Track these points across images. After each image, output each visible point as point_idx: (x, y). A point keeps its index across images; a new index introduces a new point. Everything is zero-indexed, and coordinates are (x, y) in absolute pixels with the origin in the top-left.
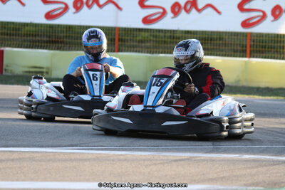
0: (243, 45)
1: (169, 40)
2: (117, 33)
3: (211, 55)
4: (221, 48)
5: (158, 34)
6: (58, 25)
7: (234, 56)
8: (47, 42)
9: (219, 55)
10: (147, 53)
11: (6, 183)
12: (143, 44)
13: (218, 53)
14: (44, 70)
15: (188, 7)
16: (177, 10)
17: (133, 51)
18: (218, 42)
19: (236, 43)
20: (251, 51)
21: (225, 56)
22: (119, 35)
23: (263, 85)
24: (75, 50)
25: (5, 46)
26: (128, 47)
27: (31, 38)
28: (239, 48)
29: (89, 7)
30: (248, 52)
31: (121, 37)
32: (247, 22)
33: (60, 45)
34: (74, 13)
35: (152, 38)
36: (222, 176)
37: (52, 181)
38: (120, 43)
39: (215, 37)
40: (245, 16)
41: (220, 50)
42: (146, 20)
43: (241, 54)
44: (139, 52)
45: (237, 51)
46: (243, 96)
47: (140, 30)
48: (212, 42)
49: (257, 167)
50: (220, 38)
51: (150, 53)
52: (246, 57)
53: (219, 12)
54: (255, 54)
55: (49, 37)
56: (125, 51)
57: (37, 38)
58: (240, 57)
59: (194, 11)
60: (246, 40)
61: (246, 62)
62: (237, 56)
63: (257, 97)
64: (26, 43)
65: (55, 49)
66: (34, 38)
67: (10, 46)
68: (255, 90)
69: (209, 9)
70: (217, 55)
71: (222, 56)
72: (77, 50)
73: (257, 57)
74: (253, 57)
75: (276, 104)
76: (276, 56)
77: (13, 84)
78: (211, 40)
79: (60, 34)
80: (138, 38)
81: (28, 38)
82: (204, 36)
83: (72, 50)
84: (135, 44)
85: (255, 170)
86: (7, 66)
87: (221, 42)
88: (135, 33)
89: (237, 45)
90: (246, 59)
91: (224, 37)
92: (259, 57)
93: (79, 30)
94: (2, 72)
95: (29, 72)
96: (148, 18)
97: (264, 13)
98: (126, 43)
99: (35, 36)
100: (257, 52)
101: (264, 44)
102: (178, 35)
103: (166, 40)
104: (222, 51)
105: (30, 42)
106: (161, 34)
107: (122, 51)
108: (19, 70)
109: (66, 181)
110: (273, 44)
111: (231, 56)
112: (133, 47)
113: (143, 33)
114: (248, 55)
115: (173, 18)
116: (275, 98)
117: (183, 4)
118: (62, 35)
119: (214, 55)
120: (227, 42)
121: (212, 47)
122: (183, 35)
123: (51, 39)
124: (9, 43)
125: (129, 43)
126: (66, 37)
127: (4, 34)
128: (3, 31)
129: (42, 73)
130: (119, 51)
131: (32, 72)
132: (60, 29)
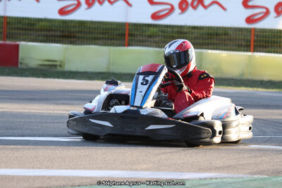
0: (247, 40)
1: (177, 35)
2: (127, 28)
3: (216, 49)
4: (226, 42)
5: (166, 29)
6: (72, 21)
7: (238, 51)
8: (60, 37)
9: (225, 50)
10: (156, 47)
11: (23, 170)
12: (152, 39)
13: (224, 47)
14: (58, 63)
15: (195, 3)
16: (184, 6)
17: (143, 46)
18: (223, 37)
20: (254, 46)
21: (230, 50)
22: (129, 30)
23: (266, 78)
24: (87, 44)
25: (20, 40)
26: (137, 41)
27: (45, 33)
28: (243, 43)
29: (101, 3)
30: (252, 47)
31: (130, 32)
32: (251, 18)
33: (73, 40)
34: (86, 9)
35: (160, 33)
36: (228, 164)
37: (66, 169)
38: (130, 38)
39: (221, 32)
40: (249, 12)
41: (225, 45)
42: (154, 16)
43: (246, 49)
44: (148, 46)
45: (241, 46)
46: (247, 88)
47: (149, 25)
48: (218, 37)
49: (262, 156)
50: (225, 34)
51: (159, 47)
52: (250, 51)
53: (224, 9)
54: (259, 49)
55: (63, 32)
56: (135, 45)
57: (51, 33)
58: (244, 51)
59: (200, 7)
60: (250, 35)
61: (250, 56)
62: (241, 51)
63: (260, 90)
64: (40, 38)
65: (68, 44)
66: (48, 33)
67: (25, 40)
68: (259, 83)
69: (215, 6)
70: (222, 50)
71: (227, 50)
72: (89, 44)
73: (260, 52)
74: (257, 51)
75: (278, 97)
76: (279, 50)
77: (27, 76)
78: (217, 35)
79: (72, 30)
80: (147, 34)
81: (43, 33)
82: (210, 31)
83: (84, 44)
84: (144, 38)
85: (260, 159)
86: (22, 59)
87: (226, 37)
88: (144, 28)
89: (241, 39)
90: (250, 54)
91: (229, 32)
92: (263, 52)
93: (91, 26)
94: (17, 65)
95: (44, 65)
96: (157, 14)
97: (267, 9)
98: (136, 38)
99: (49, 30)
100: (260, 46)
101: (267, 39)
102: (185, 30)
103: (174, 35)
104: (228, 46)
105: (44, 36)
106: (169, 30)
107: (131, 45)
108: (33, 64)
109: (80, 169)
110: (276, 39)
111: (235, 50)
112: (143, 41)
113: (152, 29)
114: (252, 50)
115: (180, 14)
116: (278, 90)
117: (190, 1)
118: (75, 30)
119: (219, 49)
120: (232, 37)
121: (218, 42)
122: (191, 30)
123: (64, 34)
124: (24, 37)
125: (138, 38)
126: (79, 32)
127: (20, 29)
128: (19, 26)
129: (56, 66)
130: (129, 45)
131: (46, 65)
132: (72, 24)
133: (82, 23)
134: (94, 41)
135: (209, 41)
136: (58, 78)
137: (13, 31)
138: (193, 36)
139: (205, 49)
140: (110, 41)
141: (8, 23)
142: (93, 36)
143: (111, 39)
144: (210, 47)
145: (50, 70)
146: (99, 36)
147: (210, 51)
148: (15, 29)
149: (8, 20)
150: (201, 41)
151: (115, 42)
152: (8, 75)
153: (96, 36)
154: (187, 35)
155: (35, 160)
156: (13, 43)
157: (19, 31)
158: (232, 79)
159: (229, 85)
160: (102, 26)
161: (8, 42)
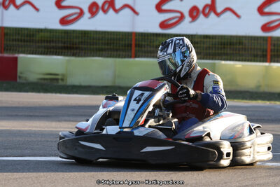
0: (263, 49)
2: (133, 38)
3: (230, 60)
4: (241, 52)
6: (74, 31)
7: (254, 61)
8: (62, 48)
9: (239, 60)
13: (238, 58)
14: (59, 77)
15: (207, 11)
16: (195, 14)
17: (151, 57)
18: (238, 46)
19: (256, 47)
20: (271, 56)
21: (245, 60)
22: (136, 40)
24: (90, 56)
25: (19, 52)
26: (145, 52)
27: (46, 44)
28: (259, 53)
29: (105, 12)
30: (269, 57)
31: (137, 43)
32: (268, 26)
33: (75, 51)
34: (90, 18)
38: (137, 48)
39: (235, 41)
40: (265, 19)
41: (239, 55)
42: (163, 25)
43: (262, 59)
44: (156, 57)
45: (257, 56)
46: (264, 102)
47: (157, 35)
48: (232, 47)
50: (239, 43)
52: (266, 62)
53: (238, 16)
54: (276, 59)
55: (64, 43)
56: (142, 57)
57: (52, 44)
58: (260, 61)
59: (212, 15)
60: (267, 44)
61: (266, 66)
62: (257, 61)
63: (278, 103)
64: (40, 50)
65: (70, 56)
66: (48, 44)
67: (24, 52)
68: (276, 96)
69: (228, 14)
70: (236, 60)
71: (242, 60)
72: (93, 56)
73: (277, 62)
74: (274, 62)
77: (27, 91)
78: (230, 44)
79: (75, 40)
80: (155, 43)
81: (43, 44)
82: (223, 41)
83: (88, 56)
84: (152, 49)
86: (21, 73)
87: (241, 46)
88: (152, 38)
89: (257, 49)
90: (267, 64)
91: (244, 41)
93: (95, 36)
94: (16, 80)
95: (44, 79)
96: (166, 23)
98: (143, 49)
99: (50, 42)
100: (278, 56)
102: (197, 40)
104: (242, 56)
105: (45, 48)
107: (139, 57)
108: (33, 77)
111: (251, 61)
112: (151, 52)
113: (160, 39)
114: (269, 60)
115: (191, 22)
117: (201, 8)
118: (77, 41)
119: (233, 60)
120: (247, 47)
121: (231, 52)
122: (202, 40)
123: (66, 45)
124: (23, 49)
125: (146, 49)
126: (82, 42)
127: (18, 40)
128: (17, 37)
129: (57, 80)
130: (136, 57)
131: (47, 79)
132: (75, 35)
133: (85, 34)
134: (98, 53)
135: (222, 51)
136: (60, 92)
137: (11, 43)
138: (205, 46)
139: (218, 59)
140: (115, 53)
141: (6, 34)
142: (98, 47)
143: (117, 50)
144: (224, 57)
145: (51, 84)
146: (103, 47)
147: (223, 62)
148: (13, 40)
149: (5, 31)
150: (214, 51)
151: (121, 53)
152: (7, 90)
153: (100, 47)
154: (199, 45)
155: (36, 182)
156: (11, 55)
157: (17, 43)
158: (248, 92)
159: (244, 98)
160: (106, 36)
161: (6, 55)
